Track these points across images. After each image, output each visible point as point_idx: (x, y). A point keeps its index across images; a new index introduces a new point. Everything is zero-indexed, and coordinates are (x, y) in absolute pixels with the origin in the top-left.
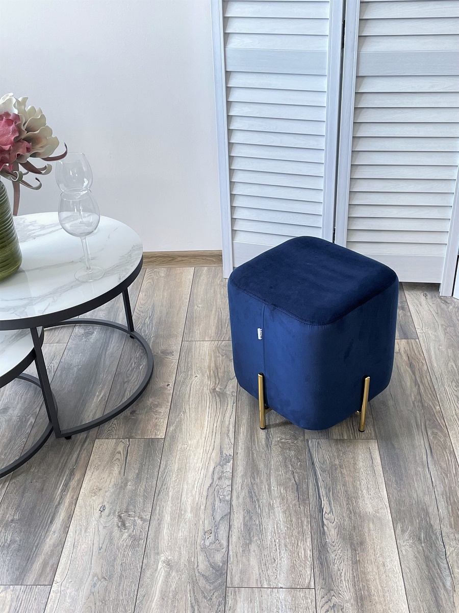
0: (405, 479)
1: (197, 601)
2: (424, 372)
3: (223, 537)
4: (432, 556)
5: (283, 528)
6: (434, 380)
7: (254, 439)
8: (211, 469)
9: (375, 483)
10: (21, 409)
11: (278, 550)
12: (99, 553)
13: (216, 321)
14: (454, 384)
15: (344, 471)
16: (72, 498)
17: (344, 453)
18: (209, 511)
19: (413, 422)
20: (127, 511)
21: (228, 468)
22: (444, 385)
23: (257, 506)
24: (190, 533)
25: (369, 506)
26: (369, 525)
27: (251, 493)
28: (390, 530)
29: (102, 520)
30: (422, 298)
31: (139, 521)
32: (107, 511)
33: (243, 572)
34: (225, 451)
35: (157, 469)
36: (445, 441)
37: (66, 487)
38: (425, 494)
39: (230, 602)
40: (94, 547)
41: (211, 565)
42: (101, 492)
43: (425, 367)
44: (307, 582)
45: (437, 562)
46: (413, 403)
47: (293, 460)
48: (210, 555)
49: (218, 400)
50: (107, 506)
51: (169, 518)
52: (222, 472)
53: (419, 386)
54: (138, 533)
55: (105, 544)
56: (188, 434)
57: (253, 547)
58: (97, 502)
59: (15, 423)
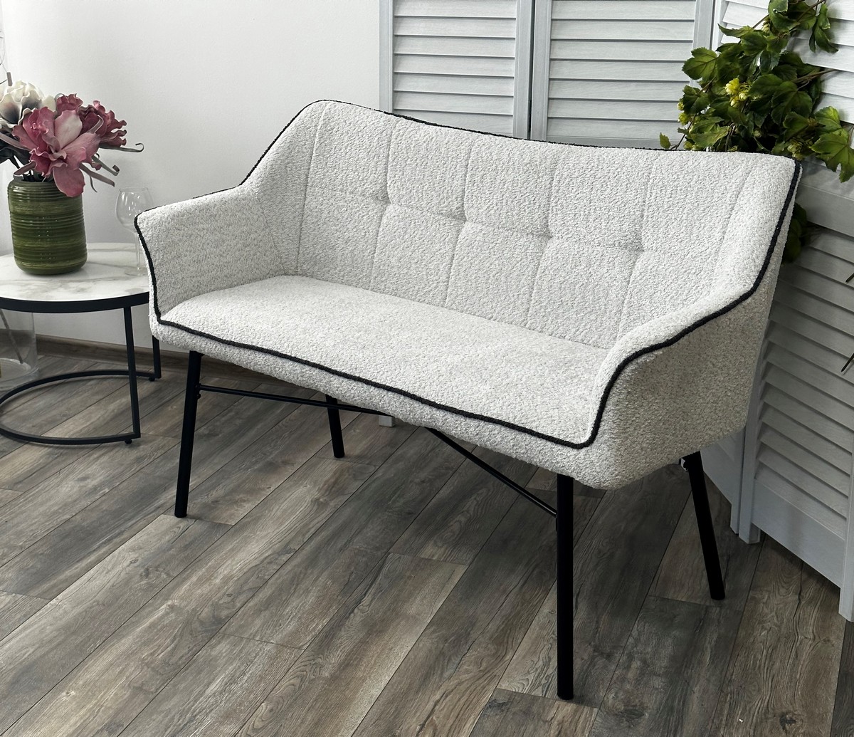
0: (473, 598)
1: (181, 636)
3: (240, 601)
4: (449, 654)
5: (308, 607)
7: (330, 542)
8: (267, 555)
9: (437, 595)
11: (289, 620)
12: (110, 588)
15: (410, 581)
17: (423, 569)
18: (240, 582)
20: (157, 567)
21: (285, 558)
23: (293, 587)
24: (209, 592)
25: (414, 609)
26: (401, 621)
27: (295, 578)
29: (129, 569)
31: (164, 576)
32: (137, 563)
33: (241, 626)
34: (292, 546)
35: (209, 545)
37: (109, 541)
38: (484, 612)
39: (214, 641)
40: (109, 584)
41: (214, 617)
42: (141, 550)
44: (301, 644)
47: (360, 564)
48: (218, 610)
49: (315, 508)
50: (139, 560)
51: (196, 579)
52: (277, 559)
54: (158, 582)
55: (120, 584)
56: (261, 527)
57: (267, 613)
58: (133, 556)
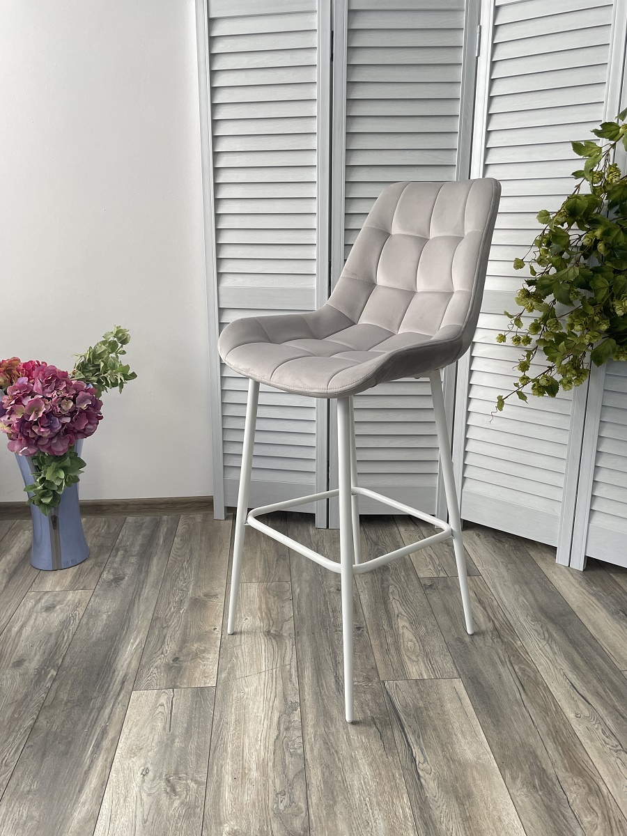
0: (501, 719)
2: (495, 608)
3: (300, 798)
4: (554, 804)
5: (373, 785)
6: (508, 616)
7: (322, 684)
8: (275, 719)
9: (470, 726)
10: (39, 661)
11: (370, 810)
12: (144, 827)
13: (262, 563)
14: (529, 617)
15: (431, 714)
16: (106, 761)
17: (428, 694)
18: (279, 768)
19: (496, 658)
20: (176, 773)
21: (296, 717)
22: (519, 620)
23: (337, 759)
24: (258, 796)
25: (468, 752)
26: (472, 774)
27: (328, 744)
28: (498, 778)
29: (146, 786)
30: (476, 538)
31: (193, 785)
32: (151, 774)
34: (290, 699)
35: (210, 722)
36: (535, 677)
37: (98, 747)
38: (528, 735)
40: (138, 820)
41: (290, 834)
42: (143, 752)
43: (495, 602)
45: (561, 812)
46: (492, 639)
47: (371, 704)
48: (287, 821)
49: (275, 643)
50: (151, 768)
51: (231, 779)
52: (290, 722)
53: (493, 621)
54: (193, 798)
55: (151, 815)
56: (244, 681)
57: (339, 809)
58: (137, 764)
59: (32, 677)
